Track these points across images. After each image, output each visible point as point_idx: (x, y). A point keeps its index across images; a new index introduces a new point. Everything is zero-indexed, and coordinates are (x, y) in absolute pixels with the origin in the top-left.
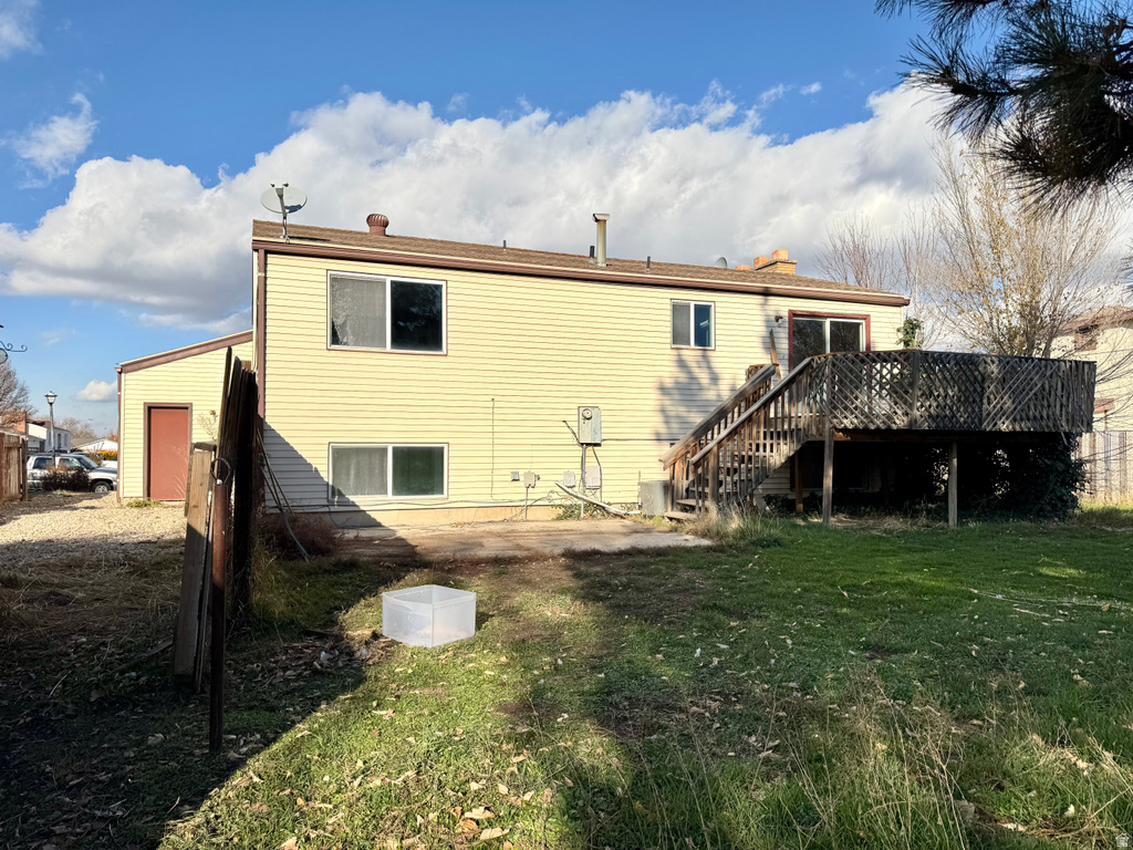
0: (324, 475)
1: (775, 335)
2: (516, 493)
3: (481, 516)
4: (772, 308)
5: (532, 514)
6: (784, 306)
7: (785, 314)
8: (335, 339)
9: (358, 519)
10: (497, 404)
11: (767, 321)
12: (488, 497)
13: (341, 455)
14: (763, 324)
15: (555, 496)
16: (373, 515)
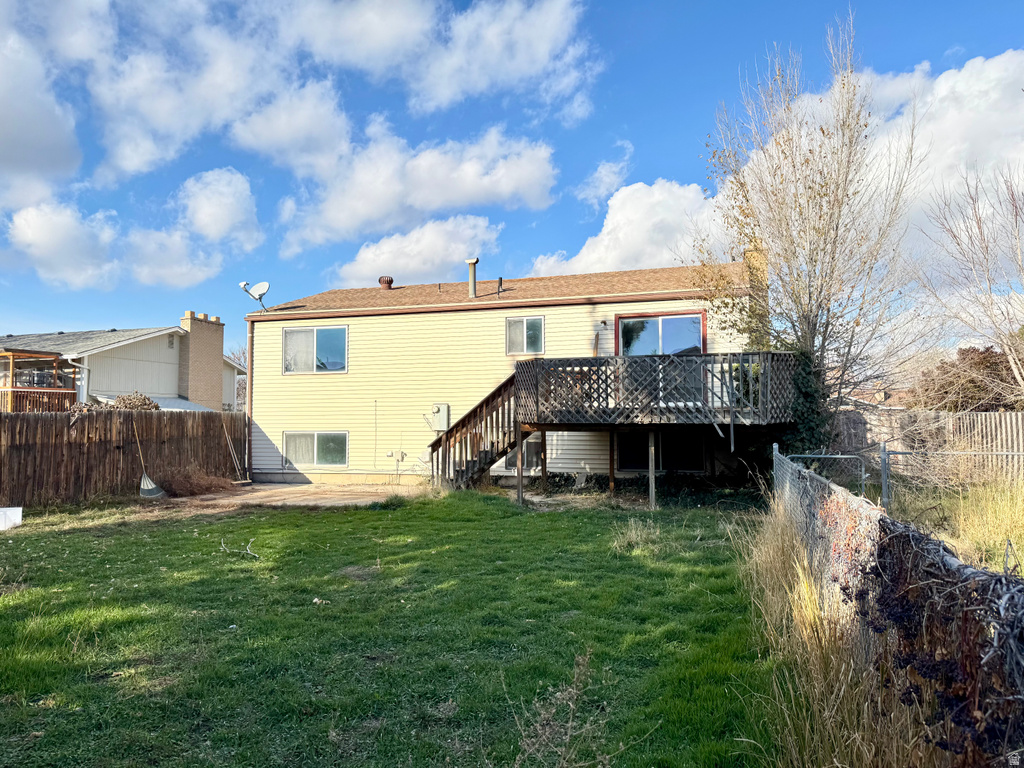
0: (280, 450)
1: (600, 337)
2: (390, 465)
3: (370, 480)
4: (600, 314)
5: (403, 480)
6: (609, 312)
7: (612, 318)
8: (287, 369)
9: (299, 478)
10: (378, 404)
11: (595, 326)
12: (372, 468)
13: (290, 438)
14: (591, 328)
15: (417, 468)
16: (307, 476)
